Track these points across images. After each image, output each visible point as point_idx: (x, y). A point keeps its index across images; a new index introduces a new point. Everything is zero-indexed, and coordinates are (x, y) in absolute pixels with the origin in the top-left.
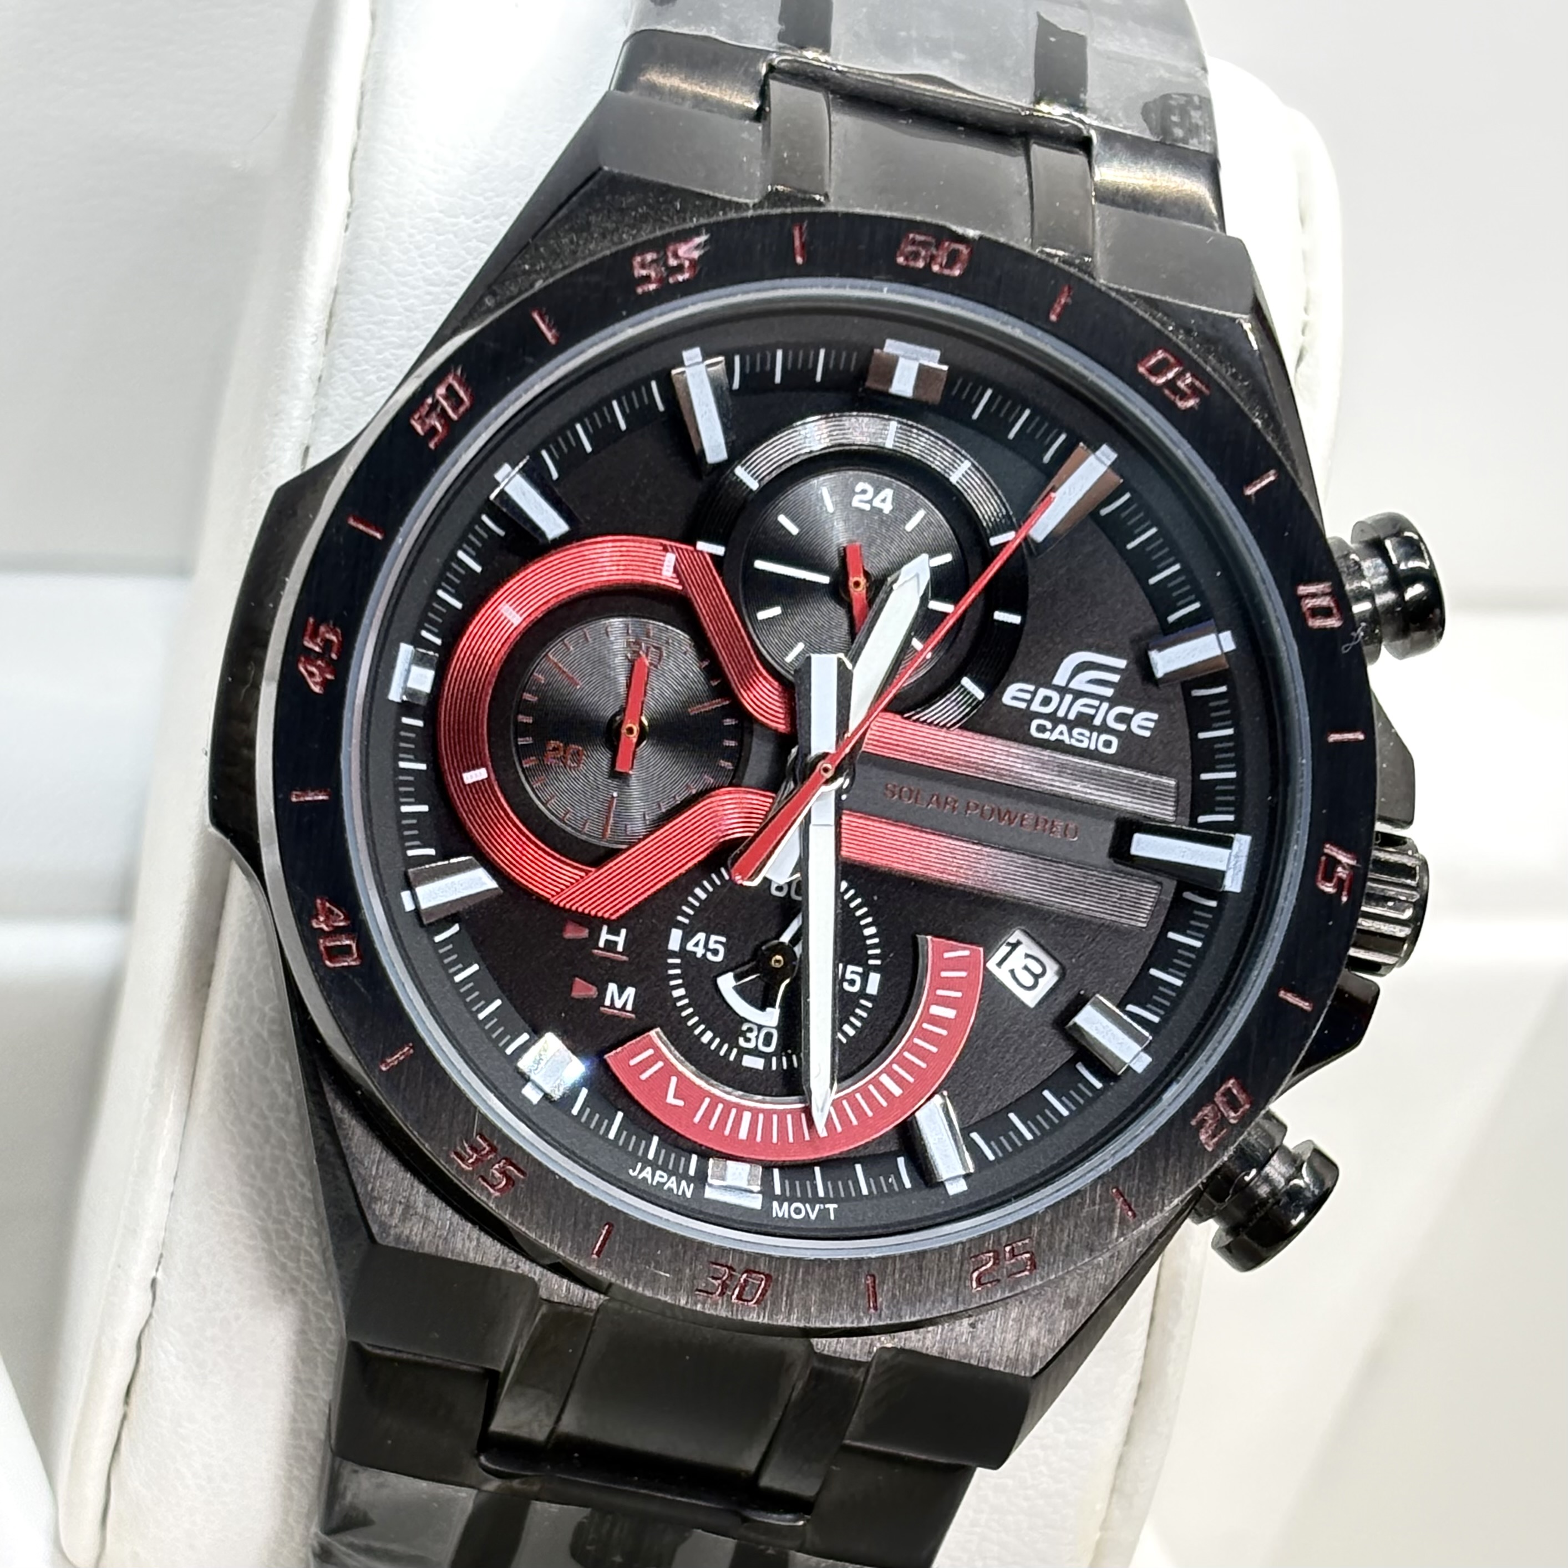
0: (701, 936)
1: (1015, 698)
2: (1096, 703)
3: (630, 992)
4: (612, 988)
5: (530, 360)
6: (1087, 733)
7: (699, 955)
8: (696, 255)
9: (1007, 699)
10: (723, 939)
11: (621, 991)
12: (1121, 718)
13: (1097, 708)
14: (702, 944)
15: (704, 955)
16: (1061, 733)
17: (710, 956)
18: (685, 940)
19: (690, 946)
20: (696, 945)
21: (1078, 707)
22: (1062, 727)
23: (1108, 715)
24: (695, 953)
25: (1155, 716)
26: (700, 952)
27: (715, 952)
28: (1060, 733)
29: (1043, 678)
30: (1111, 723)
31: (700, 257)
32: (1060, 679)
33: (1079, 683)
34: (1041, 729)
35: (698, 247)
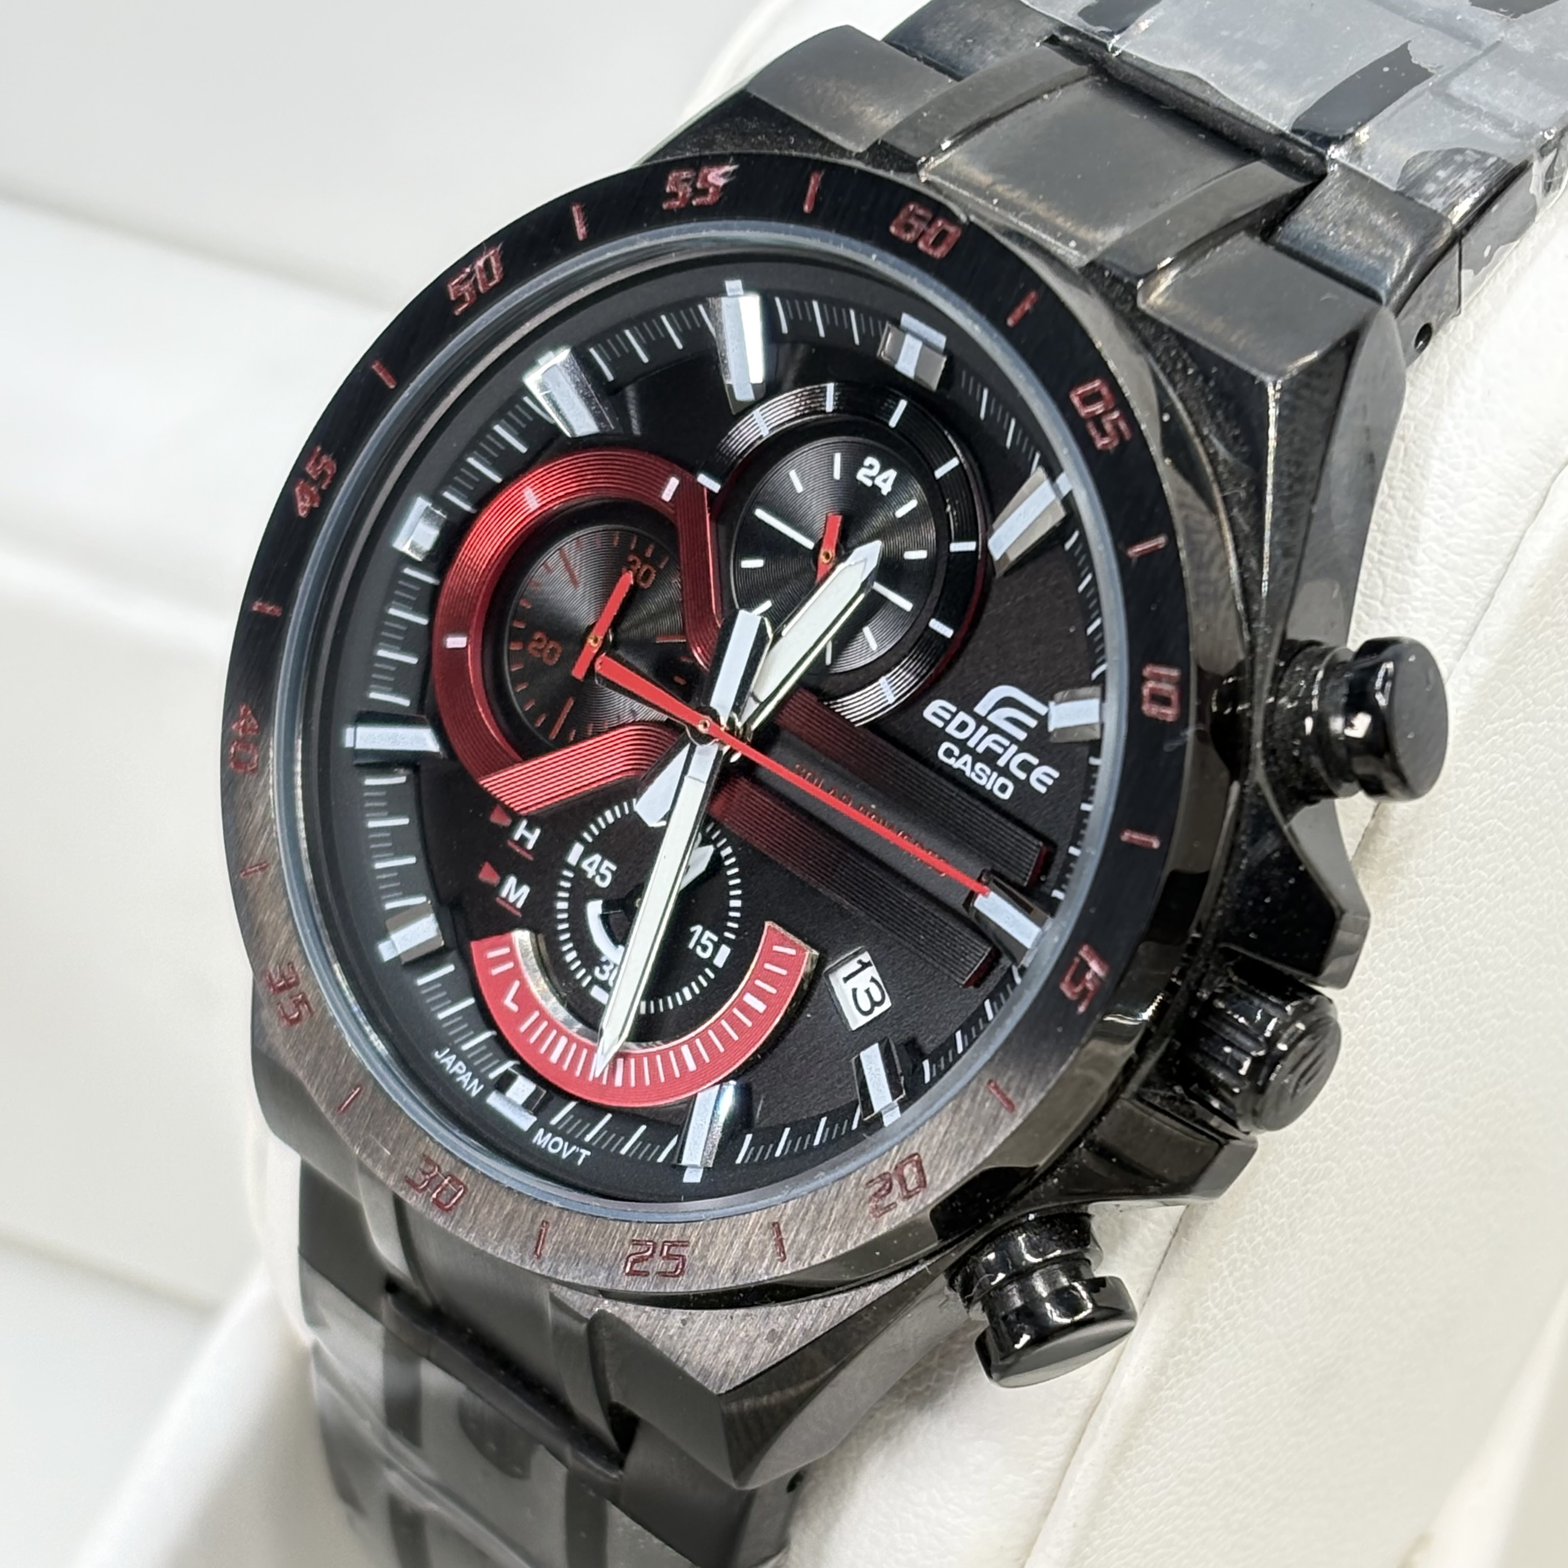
0: (597, 858)
1: (935, 714)
2: (1006, 742)
3: (525, 890)
4: (512, 881)
5: (557, 251)
6: (988, 771)
7: (590, 876)
8: (721, 182)
9: (927, 714)
10: (614, 868)
11: (519, 885)
12: (1026, 767)
13: (1006, 749)
14: (595, 866)
15: (594, 877)
16: (965, 764)
17: (598, 880)
18: (584, 855)
19: (585, 865)
20: (591, 865)
21: (988, 742)
22: (967, 758)
23: (1012, 758)
24: (585, 872)
25: (1056, 774)
26: (591, 873)
27: (603, 877)
28: (963, 763)
29: (967, 703)
30: (1014, 768)
31: (725, 186)
32: (981, 708)
33: (998, 718)
34: (949, 753)
35: (724, 175)
